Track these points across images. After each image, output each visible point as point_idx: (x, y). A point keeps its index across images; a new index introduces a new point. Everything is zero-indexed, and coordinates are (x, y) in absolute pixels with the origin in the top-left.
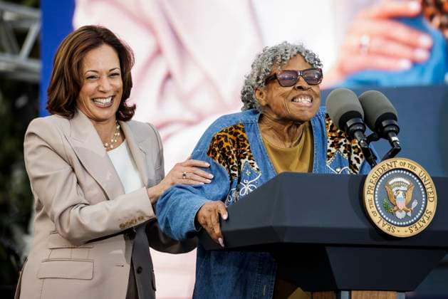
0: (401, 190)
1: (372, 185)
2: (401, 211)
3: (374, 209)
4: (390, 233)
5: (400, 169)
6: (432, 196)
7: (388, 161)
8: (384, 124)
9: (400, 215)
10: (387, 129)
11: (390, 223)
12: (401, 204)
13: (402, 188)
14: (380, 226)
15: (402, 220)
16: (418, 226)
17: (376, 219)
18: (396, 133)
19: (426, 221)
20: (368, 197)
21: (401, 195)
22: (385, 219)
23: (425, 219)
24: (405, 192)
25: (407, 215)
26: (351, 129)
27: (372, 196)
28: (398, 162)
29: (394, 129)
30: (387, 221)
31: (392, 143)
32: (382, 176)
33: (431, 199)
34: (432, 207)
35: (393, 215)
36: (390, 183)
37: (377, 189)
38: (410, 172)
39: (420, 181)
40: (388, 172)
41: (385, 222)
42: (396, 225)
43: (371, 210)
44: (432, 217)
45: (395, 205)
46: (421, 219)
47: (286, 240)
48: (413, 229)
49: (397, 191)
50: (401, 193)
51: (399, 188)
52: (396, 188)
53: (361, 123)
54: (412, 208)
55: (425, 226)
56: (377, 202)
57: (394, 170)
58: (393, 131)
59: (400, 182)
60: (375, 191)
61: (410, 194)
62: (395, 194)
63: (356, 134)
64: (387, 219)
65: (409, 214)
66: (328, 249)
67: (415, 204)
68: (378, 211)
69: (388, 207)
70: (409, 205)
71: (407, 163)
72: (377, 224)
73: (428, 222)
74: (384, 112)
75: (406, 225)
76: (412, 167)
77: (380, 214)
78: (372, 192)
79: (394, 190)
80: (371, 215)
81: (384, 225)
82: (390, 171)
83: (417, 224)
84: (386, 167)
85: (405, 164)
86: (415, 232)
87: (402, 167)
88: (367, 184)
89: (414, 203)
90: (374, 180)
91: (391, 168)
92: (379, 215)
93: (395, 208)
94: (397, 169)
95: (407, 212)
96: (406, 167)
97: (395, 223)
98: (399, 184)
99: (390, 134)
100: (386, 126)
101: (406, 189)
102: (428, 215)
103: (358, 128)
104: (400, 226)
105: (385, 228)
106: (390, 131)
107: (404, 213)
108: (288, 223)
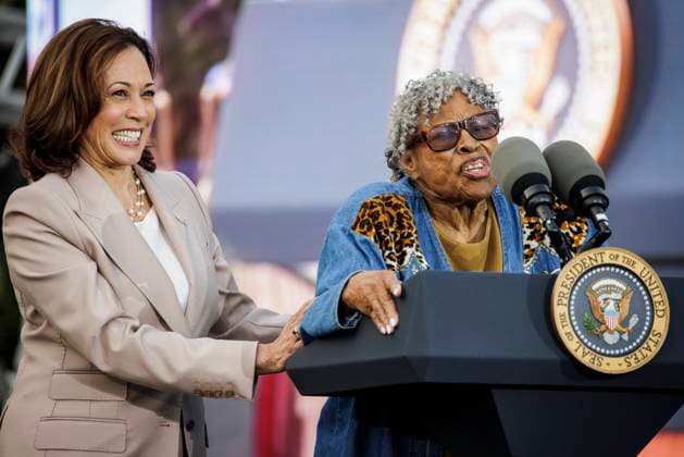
0: (611, 299)
1: (566, 291)
2: (611, 332)
3: (569, 329)
4: (595, 367)
5: (610, 265)
6: (661, 307)
7: (592, 253)
8: (584, 193)
9: (610, 339)
10: (589, 201)
11: (595, 351)
12: (612, 320)
13: (613, 295)
14: (579, 355)
15: (614, 347)
16: (640, 356)
17: (572, 345)
18: (604, 207)
19: (653, 349)
20: (559, 311)
21: (611, 306)
22: (586, 344)
23: (651, 344)
24: (618, 302)
25: (621, 339)
26: (532, 201)
27: (566, 309)
28: (607, 254)
29: (600, 202)
30: (590, 348)
31: (597, 224)
32: (582, 276)
33: (660, 313)
34: (661, 325)
35: (599, 339)
36: (594, 287)
37: (573, 297)
38: (626, 269)
39: (643, 284)
40: (591, 270)
41: (587, 350)
42: (605, 355)
43: (564, 330)
44: (662, 341)
45: (603, 323)
46: (645, 345)
47: (428, 378)
48: (632, 361)
49: (606, 299)
50: (612, 303)
51: (608, 296)
52: (604, 296)
53: (546, 193)
54: (630, 328)
55: (651, 355)
56: (573, 318)
57: (600, 266)
58: (598, 204)
59: (611, 286)
60: (570, 300)
61: (626, 304)
62: (602, 305)
63: (540, 210)
64: (589, 344)
65: (625, 337)
66: (496, 393)
67: (634, 321)
68: (576, 332)
69: (592, 326)
70: (624, 323)
71: (622, 256)
72: (573, 353)
73: (655, 350)
74: (584, 175)
75: (620, 355)
76: (628, 262)
77: (578, 337)
78: (565, 301)
79: (600, 299)
80: (565, 339)
81: (584, 354)
82: (595, 268)
83: (637, 352)
84: (588, 261)
85: (617, 256)
86: (635, 366)
87: (614, 262)
88: (558, 289)
89: (632, 319)
90: (568, 282)
91: (595, 264)
92: (576, 339)
93: (603, 328)
94: (606, 265)
95: (621, 333)
96: (619, 262)
97: (603, 351)
98: (609, 289)
99: (594, 210)
100: (587, 197)
101: (619, 297)
102: (654, 338)
103: (542, 200)
104: (610, 356)
105: (586, 360)
106: (594, 205)
107: (617, 335)
108: (432, 351)
